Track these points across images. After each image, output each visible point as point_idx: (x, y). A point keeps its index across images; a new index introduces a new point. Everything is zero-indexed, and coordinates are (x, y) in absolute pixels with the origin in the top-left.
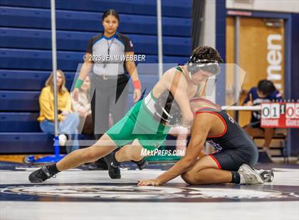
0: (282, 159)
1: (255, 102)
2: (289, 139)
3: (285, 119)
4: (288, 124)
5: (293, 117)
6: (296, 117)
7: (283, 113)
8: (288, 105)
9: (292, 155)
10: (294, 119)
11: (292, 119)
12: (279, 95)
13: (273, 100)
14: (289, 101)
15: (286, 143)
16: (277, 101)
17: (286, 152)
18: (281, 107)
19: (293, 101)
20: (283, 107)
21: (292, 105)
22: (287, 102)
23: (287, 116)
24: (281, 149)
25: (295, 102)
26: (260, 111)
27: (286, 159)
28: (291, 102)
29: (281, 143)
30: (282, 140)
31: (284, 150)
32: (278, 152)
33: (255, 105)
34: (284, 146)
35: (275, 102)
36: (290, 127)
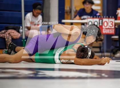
0: (100, 54)
1: (82, 17)
2: (105, 41)
3: (102, 28)
4: (104, 31)
5: (107, 27)
6: (110, 27)
7: (101, 24)
8: (104, 20)
9: (107, 52)
10: (108, 29)
11: (106, 29)
12: (98, 14)
13: (95, 17)
14: (105, 17)
15: (103, 43)
16: (97, 17)
17: (103, 49)
18: (99, 21)
19: (107, 17)
20: (101, 21)
21: (107, 20)
22: (104, 18)
23: (103, 27)
24: (100, 47)
25: (109, 18)
26: (86, 23)
27: (103, 54)
28: (106, 18)
29: (100, 44)
30: (101, 42)
31: (102, 48)
32: (98, 50)
33: (82, 19)
34: (102, 45)
35: (96, 18)
36: (106, 33)
